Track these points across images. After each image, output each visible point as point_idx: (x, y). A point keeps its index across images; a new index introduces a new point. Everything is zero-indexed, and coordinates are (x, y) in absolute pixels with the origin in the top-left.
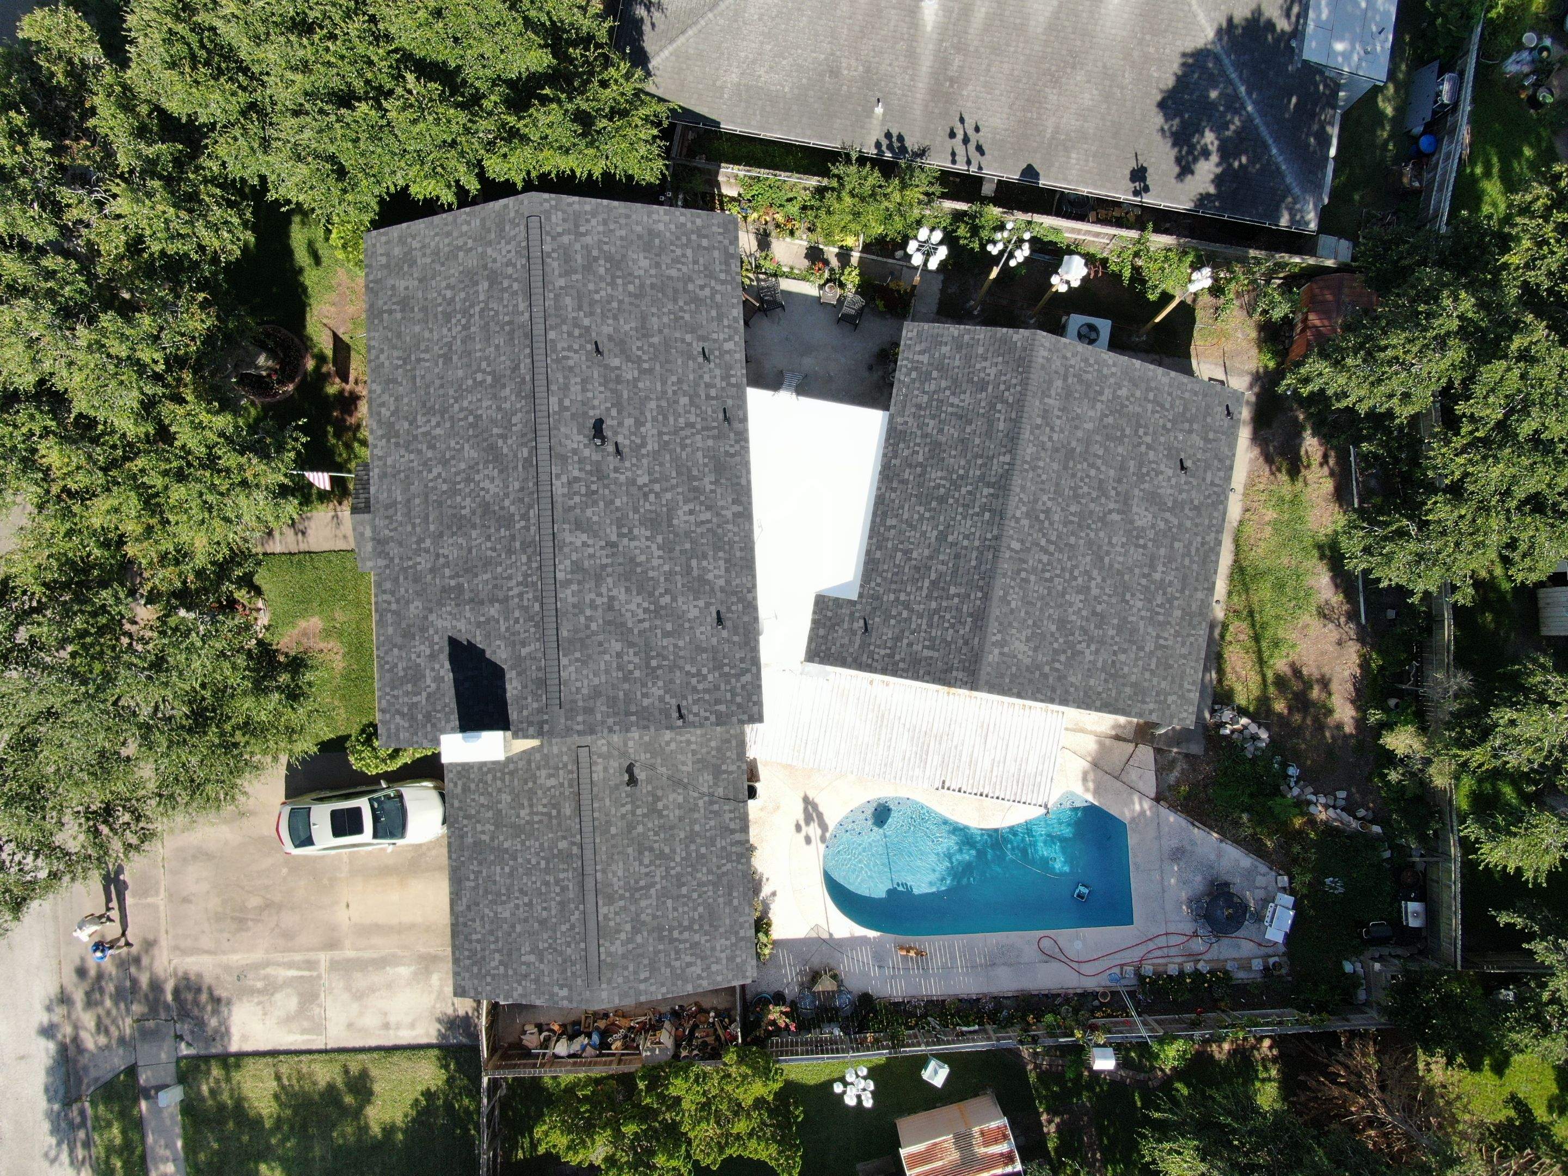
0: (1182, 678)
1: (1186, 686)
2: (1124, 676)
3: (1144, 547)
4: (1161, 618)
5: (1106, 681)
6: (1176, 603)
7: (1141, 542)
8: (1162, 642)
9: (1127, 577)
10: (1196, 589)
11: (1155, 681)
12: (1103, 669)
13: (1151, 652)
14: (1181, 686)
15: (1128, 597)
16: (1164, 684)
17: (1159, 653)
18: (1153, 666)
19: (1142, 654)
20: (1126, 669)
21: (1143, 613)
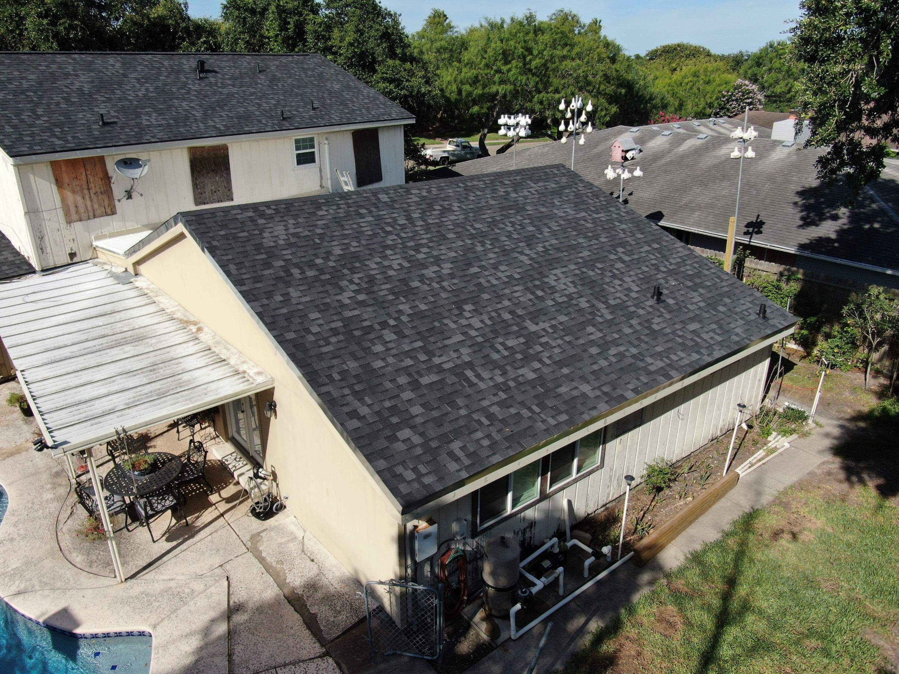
0: (457, 433)
1: (456, 446)
2: (368, 350)
3: (538, 297)
4: (495, 356)
5: (335, 332)
6: (536, 365)
7: (540, 293)
8: (469, 373)
9: (486, 296)
10: (584, 379)
11: (407, 395)
12: (347, 322)
13: (439, 369)
14: (445, 439)
15: (468, 307)
16: (416, 410)
17: (451, 379)
18: (425, 380)
19: (423, 357)
20: (379, 348)
21: (473, 333)
